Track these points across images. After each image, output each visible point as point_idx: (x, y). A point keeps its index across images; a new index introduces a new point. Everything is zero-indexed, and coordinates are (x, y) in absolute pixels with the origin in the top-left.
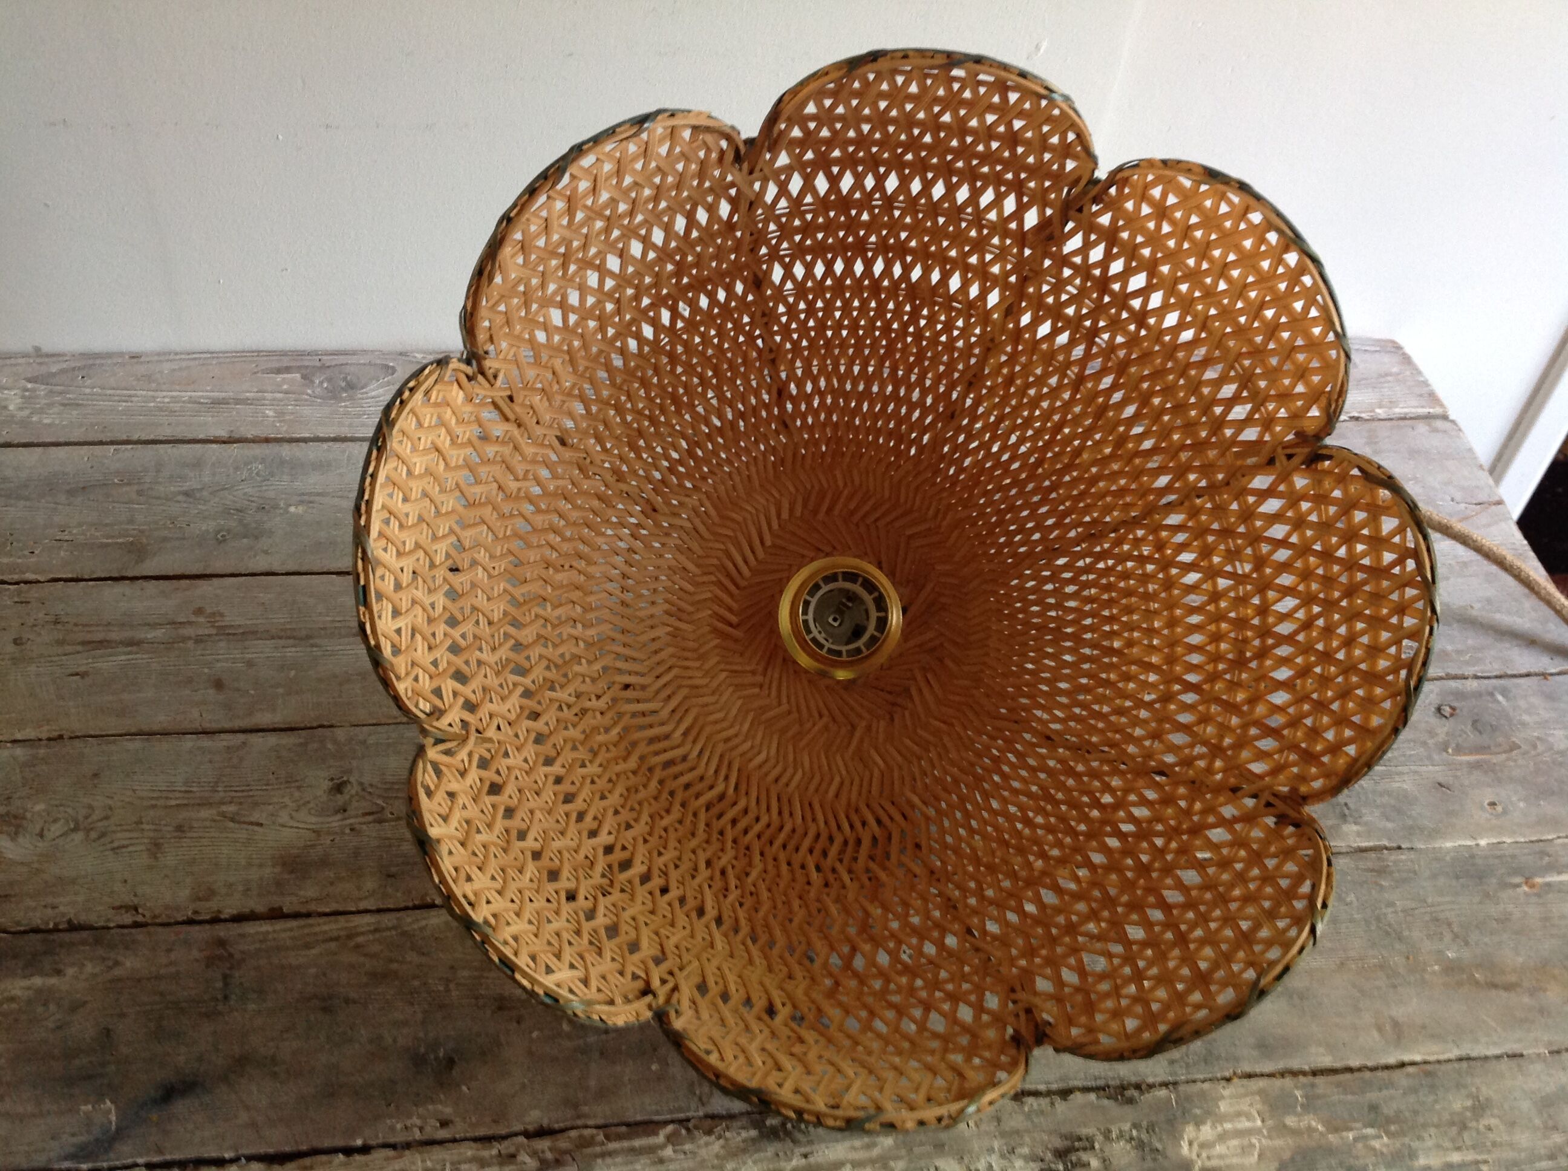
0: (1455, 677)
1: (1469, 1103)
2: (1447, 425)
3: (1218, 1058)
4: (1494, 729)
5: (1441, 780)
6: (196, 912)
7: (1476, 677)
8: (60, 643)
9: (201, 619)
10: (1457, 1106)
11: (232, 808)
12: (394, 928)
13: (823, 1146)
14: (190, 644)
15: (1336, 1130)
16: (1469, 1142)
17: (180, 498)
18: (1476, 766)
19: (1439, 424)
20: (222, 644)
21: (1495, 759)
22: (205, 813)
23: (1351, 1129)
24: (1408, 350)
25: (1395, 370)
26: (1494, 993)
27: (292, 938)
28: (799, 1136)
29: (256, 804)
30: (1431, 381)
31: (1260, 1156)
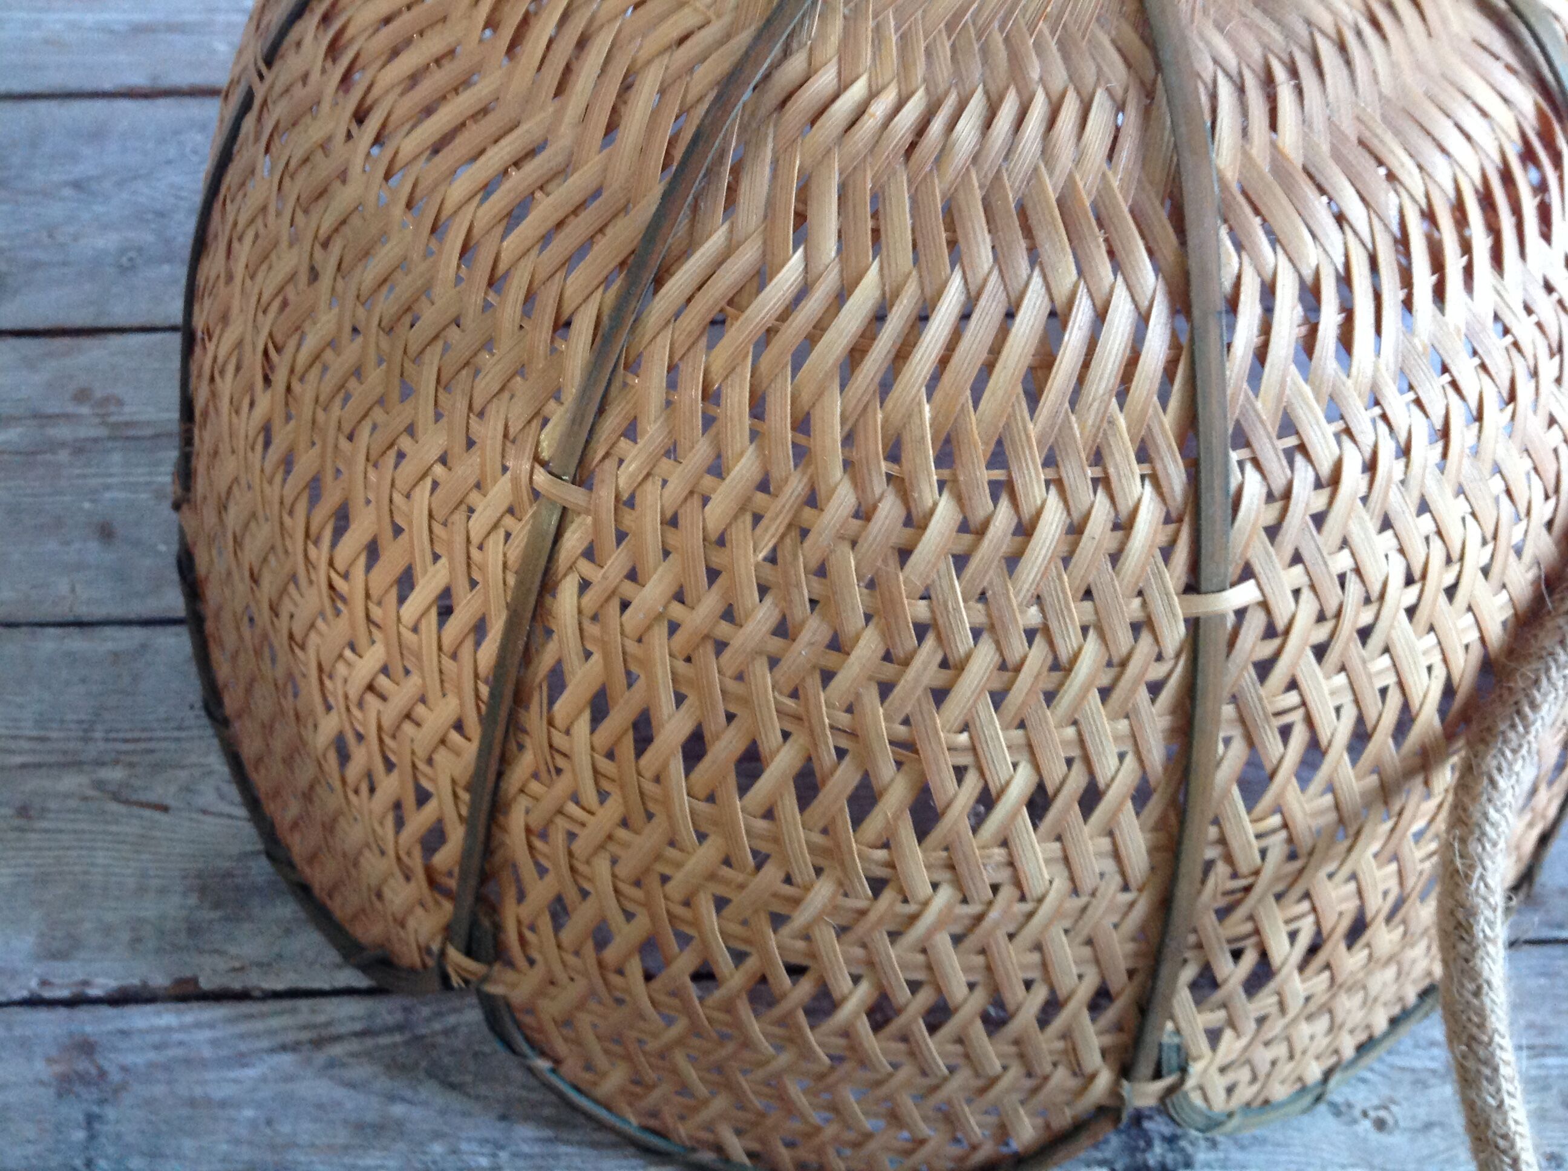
6: (44, 983)
9: (85, 410)
11: (115, 775)
12: (400, 1028)
14: (63, 456)
17: (67, 192)
20: (116, 457)
22: (71, 782)
27: (214, 1043)
29: (157, 768)
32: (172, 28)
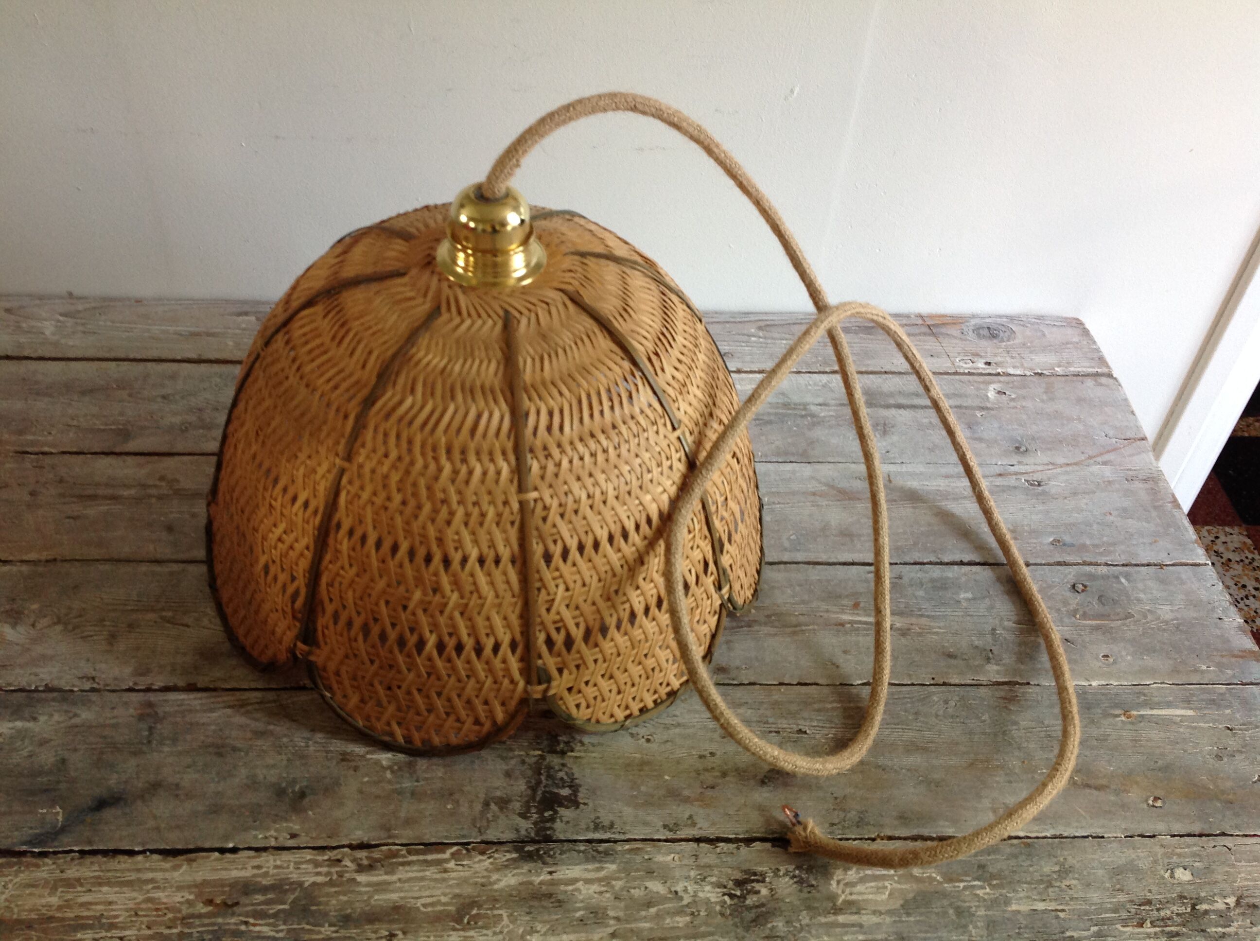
0: (1090, 564)
1: (1057, 868)
2: (1111, 381)
3: (868, 824)
4: (1115, 602)
5: (1068, 637)
6: (135, 684)
7: (1107, 564)
8: (62, 495)
9: (163, 484)
10: (1047, 870)
11: (170, 614)
12: (275, 701)
13: (565, 867)
14: (153, 500)
15: (951, 881)
16: (1052, 895)
17: (159, 399)
18: (1097, 628)
19: (1104, 380)
20: (176, 501)
21: (1113, 624)
22: (151, 616)
23: (962, 881)
24: (1087, 326)
25: (1076, 339)
26: (1088, 791)
27: (202, 704)
28: (548, 860)
29: (186, 612)
30: (1102, 349)
31: (890, 895)
32: (209, 334)
